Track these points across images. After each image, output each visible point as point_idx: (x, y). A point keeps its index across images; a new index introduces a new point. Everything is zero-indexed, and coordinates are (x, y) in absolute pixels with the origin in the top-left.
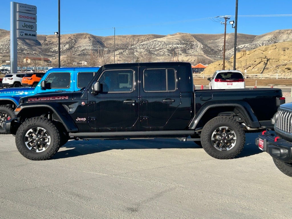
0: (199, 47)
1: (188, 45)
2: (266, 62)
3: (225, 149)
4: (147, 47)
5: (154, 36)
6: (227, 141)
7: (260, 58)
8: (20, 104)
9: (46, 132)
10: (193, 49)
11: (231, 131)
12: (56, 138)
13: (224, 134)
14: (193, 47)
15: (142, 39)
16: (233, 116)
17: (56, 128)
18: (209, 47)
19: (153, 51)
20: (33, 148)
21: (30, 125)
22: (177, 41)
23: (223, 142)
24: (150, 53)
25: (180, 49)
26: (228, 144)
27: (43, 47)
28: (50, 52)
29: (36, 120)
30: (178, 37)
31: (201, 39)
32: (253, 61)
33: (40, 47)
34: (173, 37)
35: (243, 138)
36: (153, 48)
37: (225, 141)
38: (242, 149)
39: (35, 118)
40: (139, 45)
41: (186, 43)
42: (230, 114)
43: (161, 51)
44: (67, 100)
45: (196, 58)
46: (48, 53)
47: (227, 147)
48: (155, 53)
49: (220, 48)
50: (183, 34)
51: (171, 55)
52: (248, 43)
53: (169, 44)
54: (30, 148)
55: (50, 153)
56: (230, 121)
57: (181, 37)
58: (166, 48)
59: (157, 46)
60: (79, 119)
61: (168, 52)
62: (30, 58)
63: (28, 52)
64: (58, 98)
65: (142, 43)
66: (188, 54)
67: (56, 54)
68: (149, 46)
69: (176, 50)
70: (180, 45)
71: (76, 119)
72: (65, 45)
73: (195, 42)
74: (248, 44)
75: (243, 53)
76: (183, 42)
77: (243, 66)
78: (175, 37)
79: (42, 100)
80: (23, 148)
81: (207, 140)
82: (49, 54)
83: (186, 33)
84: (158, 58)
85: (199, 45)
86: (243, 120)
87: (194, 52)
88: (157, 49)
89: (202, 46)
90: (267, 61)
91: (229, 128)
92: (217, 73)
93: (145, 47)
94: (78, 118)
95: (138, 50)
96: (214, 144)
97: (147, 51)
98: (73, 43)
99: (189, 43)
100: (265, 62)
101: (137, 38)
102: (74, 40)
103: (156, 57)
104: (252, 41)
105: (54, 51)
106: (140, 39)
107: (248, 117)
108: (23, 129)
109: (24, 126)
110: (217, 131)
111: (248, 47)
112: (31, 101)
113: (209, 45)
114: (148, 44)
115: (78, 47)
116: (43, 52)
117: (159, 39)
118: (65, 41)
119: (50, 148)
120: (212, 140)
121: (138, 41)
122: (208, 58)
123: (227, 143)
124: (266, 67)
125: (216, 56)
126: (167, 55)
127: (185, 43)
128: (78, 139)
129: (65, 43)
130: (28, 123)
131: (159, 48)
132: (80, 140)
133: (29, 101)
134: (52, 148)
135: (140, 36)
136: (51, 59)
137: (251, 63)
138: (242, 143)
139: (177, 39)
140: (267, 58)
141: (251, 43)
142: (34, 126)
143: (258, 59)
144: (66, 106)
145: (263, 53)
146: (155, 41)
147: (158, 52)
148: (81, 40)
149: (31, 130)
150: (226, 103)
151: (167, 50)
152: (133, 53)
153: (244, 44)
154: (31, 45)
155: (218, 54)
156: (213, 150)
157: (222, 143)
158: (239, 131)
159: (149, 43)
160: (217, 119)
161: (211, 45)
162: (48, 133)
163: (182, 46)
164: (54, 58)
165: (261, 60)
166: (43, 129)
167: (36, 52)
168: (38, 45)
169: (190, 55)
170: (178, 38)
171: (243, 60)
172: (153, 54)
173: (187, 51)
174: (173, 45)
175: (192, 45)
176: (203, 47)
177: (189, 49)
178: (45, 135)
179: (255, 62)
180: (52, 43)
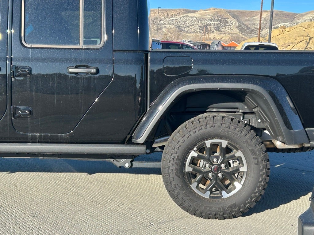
0: (234, 24)
1: (222, 22)
2: (308, 41)
3: (219, 195)
4: (177, 22)
5: (185, 11)
6: (223, 175)
7: (301, 36)
10: (228, 27)
11: (235, 151)
13: (217, 158)
14: (227, 24)
15: (172, 13)
16: (244, 113)
18: (245, 25)
19: (183, 27)
22: (210, 17)
23: (213, 176)
24: (180, 29)
25: (213, 26)
26: (227, 182)
30: (211, 12)
31: (236, 16)
32: (293, 39)
34: (205, 13)
35: (262, 170)
36: (183, 23)
37: (220, 175)
38: (261, 195)
40: (169, 20)
41: (220, 20)
42: (237, 108)
43: (192, 27)
45: (229, 36)
47: (222, 189)
48: (186, 29)
49: (257, 26)
50: (217, 9)
51: (202, 33)
52: (289, 21)
53: (201, 20)
56: (232, 127)
57: (215, 13)
58: (198, 24)
59: (188, 22)
61: (200, 29)
65: (172, 19)
66: (221, 32)
68: (179, 21)
69: (208, 27)
70: (214, 21)
73: (230, 19)
74: (289, 23)
75: (281, 30)
76: (217, 18)
77: (281, 44)
78: (208, 13)
81: (174, 171)
83: (220, 8)
84: (189, 35)
85: (234, 22)
86: (266, 124)
87: (228, 29)
88: (188, 25)
89: (237, 23)
90: (310, 39)
91: (229, 143)
92: (244, 45)
93: (175, 23)
95: (167, 26)
96: (193, 180)
97: (176, 27)
99: (223, 20)
100: (306, 41)
101: (166, 12)
103: (186, 34)
104: (292, 20)
106: (169, 14)
107: (278, 118)
110: (201, 150)
111: (288, 26)
113: (245, 23)
114: (178, 20)
117: (190, 15)
120: (186, 171)
121: (168, 15)
122: (243, 37)
123: (223, 180)
124: (308, 47)
125: (253, 35)
126: (198, 32)
127: (218, 20)
131: (190, 24)
135: (169, 10)
137: (290, 41)
138: (261, 182)
139: (209, 15)
140: (309, 37)
141: (292, 21)
143: (299, 38)
145: (305, 31)
146: (186, 16)
147: (189, 28)
150: (223, 81)
151: (199, 26)
152: (161, 29)
153: (284, 23)
155: (255, 32)
156: (189, 196)
157: (211, 180)
158: (253, 152)
159: (179, 18)
160: (201, 120)
161: (247, 22)
163: (216, 23)
165: (302, 39)
169: (224, 33)
170: (211, 14)
171: (281, 38)
172: (183, 30)
173: (221, 28)
174: (205, 21)
175: (226, 22)
176: (238, 25)
177: (222, 26)
179: (295, 40)
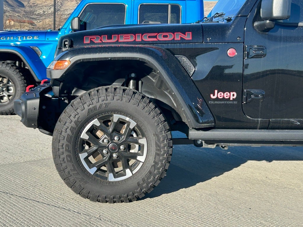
8: (64, 49)
9: (134, 129)
12: (162, 145)
17: (163, 119)
20: (99, 169)
21: (95, 108)
27: (27, 9)
28: (34, 15)
29: (111, 95)
33: (23, 9)
39: (106, 90)
44: (188, 42)
46: (32, 15)
54: (92, 171)
55: (145, 185)
60: (217, 95)
62: (13, 20)
63: (10, 14)
64: (164, 36)
67: (41, 17)
71: (212, 96)
72: (51, 7)
79: (121, 40)
80: (75, 170)
82: (33, 17)
94: (216, 91)
98: (59, 6)
102: (60, 2)
105: (38, 13)
108: (74, 120)
109: (78, 111)
112: (92, 42)
115: (64, 10)
116: (26, 14)
118: (51, 3)
119: (146, 172)
128: (201, 145)
129: (51, 6)
130: (88, 103)
132: (205, 146)
133: (87, 41)
134: (150, 172)
136: (35, 22)
142: (105, 112)
144: (185, 60)
148: (67, 3)
149: (96, 122)
154: (14, 7)
162: (140, 130)
164: (39, 21)
166: (127, 119)
167: (19, 15)
168: (22, 7)
178: (132, 136)
180: (36, 6)
